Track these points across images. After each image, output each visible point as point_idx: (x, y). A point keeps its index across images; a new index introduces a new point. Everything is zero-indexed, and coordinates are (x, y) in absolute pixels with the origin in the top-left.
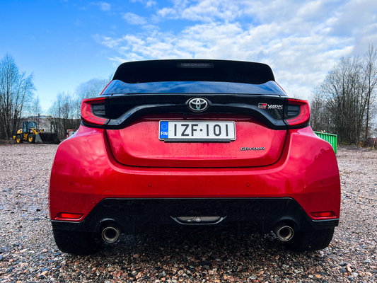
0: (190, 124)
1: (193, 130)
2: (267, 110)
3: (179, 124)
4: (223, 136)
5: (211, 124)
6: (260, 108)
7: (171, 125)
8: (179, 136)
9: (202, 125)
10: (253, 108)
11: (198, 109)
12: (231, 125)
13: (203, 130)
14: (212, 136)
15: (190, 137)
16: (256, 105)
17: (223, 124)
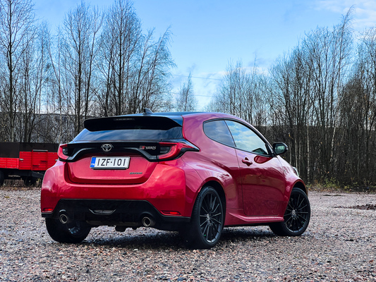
0: (107, 158)
1: (108, 162)
2: (145, 150)
3: (101, 158)
4: (122, 166)
5: (117, 159)
6: (141, 149)
7: (97, 159)
8: (100, 166)
9: (112, 159)
10: (137, 149)
11: (107, 150)
12: (127, 159)
13: (112, 162)
14: (116, 166)
15: (105, 166)
16: (138, 147)
17: (123, 159)
